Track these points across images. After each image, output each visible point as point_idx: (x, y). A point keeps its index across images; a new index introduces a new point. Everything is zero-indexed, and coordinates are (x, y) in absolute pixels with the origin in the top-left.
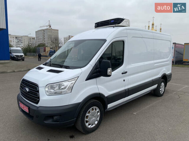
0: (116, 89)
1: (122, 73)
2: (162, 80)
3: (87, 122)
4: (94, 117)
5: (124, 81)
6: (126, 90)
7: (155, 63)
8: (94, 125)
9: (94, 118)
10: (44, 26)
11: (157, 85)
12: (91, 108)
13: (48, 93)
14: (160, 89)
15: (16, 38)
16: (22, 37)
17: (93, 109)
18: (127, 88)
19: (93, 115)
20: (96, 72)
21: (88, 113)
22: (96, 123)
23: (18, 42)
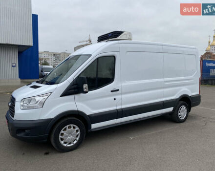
0: (103, 108)
1: (112, 91)
2: (182, 102)
3: (62, 139)
4: (72, 135)
5: (115, 99)
6: (119, 111)
7: (167, 81)
8: (72, 144)
9: (71, 137)
10: (84, 42)
11: (173, 108)
12: (67, 126)
13: (22, 108)
14: (179, 114)
15: (54, 55)
16: (60, 54)
17: (70, 127)
18: (119, 107)
19: (70, 133)
20: (74, 89)
21: (64, 131)
22: (75, 142)
23: (56, 59)
